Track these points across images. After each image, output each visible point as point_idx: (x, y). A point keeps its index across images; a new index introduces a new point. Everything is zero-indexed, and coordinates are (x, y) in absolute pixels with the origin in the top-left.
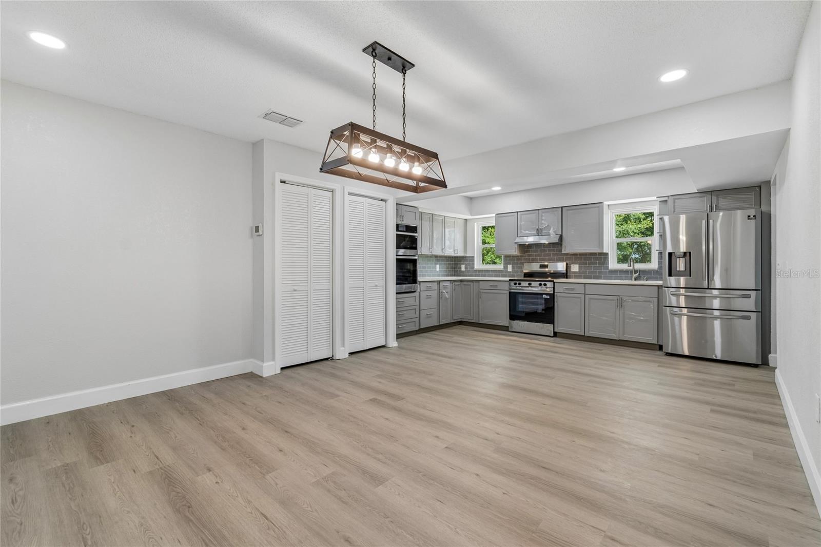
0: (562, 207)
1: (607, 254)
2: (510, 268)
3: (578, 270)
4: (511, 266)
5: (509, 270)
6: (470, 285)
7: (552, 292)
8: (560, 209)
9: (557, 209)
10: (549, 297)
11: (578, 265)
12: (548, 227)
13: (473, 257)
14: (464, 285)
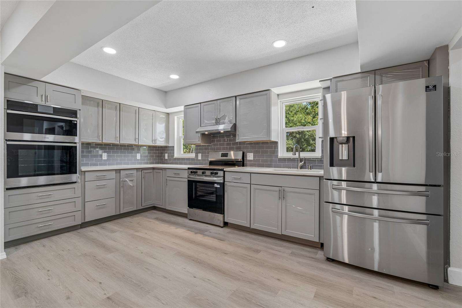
0: (236, 97)
1: (276, 143)
2: (200, 157)
3: (252, 159)
4: (201, 154)
5: (199, 159)
6: (160, 173)
7: (222, 181)
8: (234, 98)
9: (231, 98)
10: (219, 186)
11: (252, 154)
12: (224, 117)
13: (173, 147)
14: (156, 172)
